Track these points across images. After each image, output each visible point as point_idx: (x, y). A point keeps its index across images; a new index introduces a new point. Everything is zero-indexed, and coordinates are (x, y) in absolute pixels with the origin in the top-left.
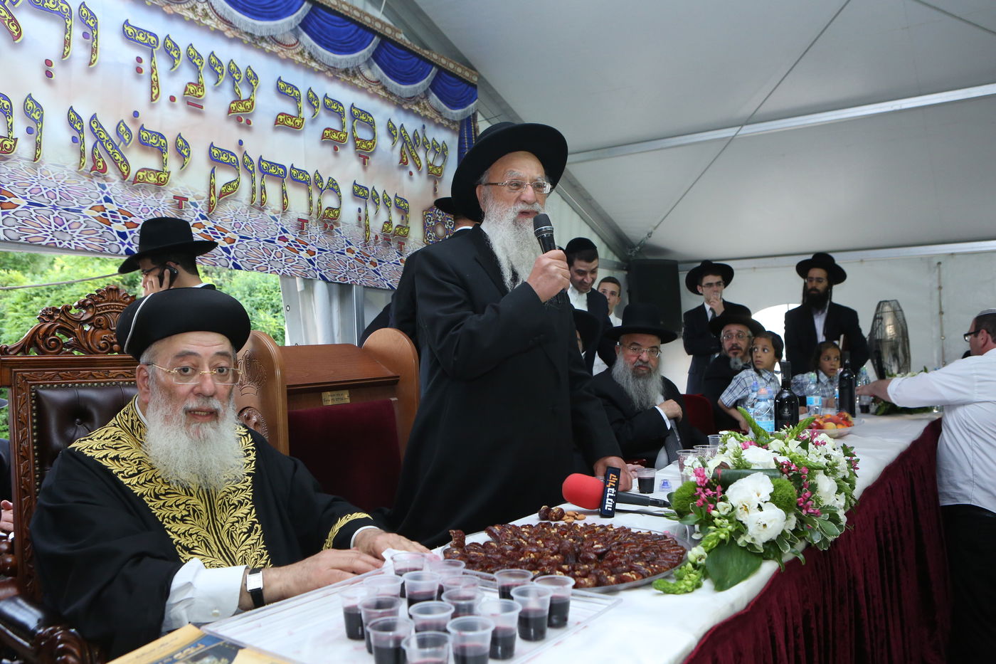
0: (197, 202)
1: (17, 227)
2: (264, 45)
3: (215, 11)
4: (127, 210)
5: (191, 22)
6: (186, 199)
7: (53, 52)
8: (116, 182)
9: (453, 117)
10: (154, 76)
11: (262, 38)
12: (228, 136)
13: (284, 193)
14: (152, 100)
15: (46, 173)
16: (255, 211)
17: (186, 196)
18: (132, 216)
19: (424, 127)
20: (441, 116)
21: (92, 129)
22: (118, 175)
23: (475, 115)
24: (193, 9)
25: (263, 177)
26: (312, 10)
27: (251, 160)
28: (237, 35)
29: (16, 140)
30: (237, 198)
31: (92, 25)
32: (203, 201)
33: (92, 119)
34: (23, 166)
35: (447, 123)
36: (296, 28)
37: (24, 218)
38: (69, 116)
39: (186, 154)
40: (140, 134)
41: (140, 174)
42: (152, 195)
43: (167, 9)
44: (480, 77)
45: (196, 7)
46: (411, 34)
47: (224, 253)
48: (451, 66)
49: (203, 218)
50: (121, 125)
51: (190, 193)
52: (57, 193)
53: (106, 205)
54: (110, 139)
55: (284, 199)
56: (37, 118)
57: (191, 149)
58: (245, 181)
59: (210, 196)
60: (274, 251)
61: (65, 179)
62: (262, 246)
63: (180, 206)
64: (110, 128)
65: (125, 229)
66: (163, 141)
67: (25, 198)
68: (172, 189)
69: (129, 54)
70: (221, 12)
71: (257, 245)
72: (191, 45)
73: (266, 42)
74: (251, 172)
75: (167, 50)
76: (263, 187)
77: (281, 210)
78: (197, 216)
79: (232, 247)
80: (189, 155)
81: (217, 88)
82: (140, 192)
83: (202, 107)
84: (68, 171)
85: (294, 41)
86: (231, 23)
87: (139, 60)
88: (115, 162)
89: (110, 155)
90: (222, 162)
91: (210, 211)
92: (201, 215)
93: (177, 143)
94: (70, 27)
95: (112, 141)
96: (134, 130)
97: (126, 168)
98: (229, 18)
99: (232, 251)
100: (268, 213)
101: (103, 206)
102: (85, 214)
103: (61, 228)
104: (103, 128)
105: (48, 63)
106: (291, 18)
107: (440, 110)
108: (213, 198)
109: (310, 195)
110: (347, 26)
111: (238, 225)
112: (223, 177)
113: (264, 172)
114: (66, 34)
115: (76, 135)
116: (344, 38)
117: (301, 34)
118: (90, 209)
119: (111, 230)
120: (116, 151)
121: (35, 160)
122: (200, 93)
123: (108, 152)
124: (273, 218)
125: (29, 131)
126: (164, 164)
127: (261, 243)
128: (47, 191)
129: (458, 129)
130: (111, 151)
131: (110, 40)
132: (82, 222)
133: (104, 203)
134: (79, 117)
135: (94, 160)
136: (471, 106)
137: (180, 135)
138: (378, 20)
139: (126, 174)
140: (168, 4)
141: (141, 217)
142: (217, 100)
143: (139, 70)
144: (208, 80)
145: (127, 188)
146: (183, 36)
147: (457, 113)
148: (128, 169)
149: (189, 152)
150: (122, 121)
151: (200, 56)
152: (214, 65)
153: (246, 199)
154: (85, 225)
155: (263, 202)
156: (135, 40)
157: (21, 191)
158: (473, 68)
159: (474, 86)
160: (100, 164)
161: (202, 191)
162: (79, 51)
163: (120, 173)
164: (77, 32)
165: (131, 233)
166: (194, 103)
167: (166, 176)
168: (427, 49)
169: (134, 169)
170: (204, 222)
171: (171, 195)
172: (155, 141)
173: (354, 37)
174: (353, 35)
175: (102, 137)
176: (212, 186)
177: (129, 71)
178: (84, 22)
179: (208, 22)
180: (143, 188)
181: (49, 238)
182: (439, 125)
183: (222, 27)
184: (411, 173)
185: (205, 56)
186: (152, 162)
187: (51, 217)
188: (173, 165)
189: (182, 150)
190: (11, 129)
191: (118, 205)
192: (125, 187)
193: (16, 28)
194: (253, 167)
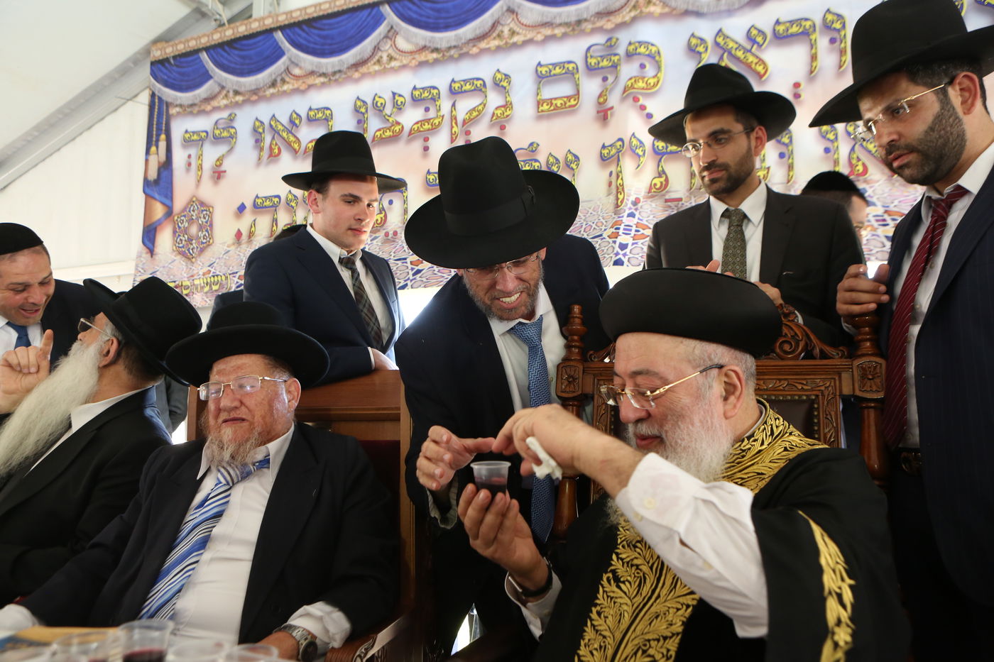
4: (896, 209)
7: (801, 73)
8: (880, 182)
21: (849, 134)
22: (883, 173)
29: (768, 168)
31: (840, 27)
56: (787, 142)
94: (815, 40)
105: (797, 85)
114: (812, 48)
115: (829, 145)
119: (878, 236)
121: (789, 181)
123: (870, 152)
125: (782, 155)
135: (852, 166)
145: (897, 184)
160: (860, 167)
162: (827, 60)
164: (823, 43)
178: (829, 28)
190: (764, 160)
191: (884, 207)
192: (894, 184)
193: (762, 67)
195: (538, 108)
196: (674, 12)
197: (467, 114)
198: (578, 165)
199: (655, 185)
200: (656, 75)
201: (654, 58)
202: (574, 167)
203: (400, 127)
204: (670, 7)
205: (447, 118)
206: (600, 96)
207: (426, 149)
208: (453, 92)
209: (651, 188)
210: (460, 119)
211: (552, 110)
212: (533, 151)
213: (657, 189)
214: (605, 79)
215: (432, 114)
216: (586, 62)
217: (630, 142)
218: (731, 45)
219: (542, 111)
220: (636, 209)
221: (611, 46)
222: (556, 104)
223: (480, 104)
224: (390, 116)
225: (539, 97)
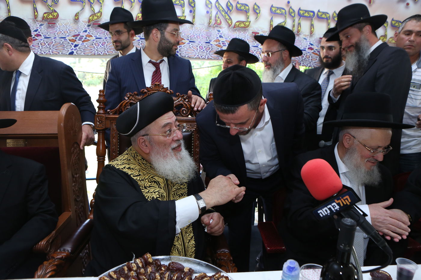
1: (184, 52)
8: (225, 28)
13: (312, 26)
15: (196, 28)
17: (258, 32)
21: (216, 6)
25: (300, 18)
27: (294, 11)
29: (186, 16)
32: (266, 33)
33: (216, 2)
34: (187, 27)
37: (187, 48)
38: (206, 2)
39: (258, 12)
40: (236, 6)
41: (237, 23)
42: (242, 33)
50: (229, 3)
51: (260, 30)
52: (201, 36)
53: (220, 39)
54: (224, 9)
55: (311, 28)
56: (193, 5)
57: (261, 9)
58: (289, 21)
60: (305, 55)
61: (204, 30)
64: (223, 4)
66: (247, 7)
67: (188, 40)
68: (251, 29)
74: (294, 17)
76: (299, 24)
77: (310, 35)
80: (260, 12)
82: (237, 32)
84: (205, 26)
88: (226, 19)
89: (224, 17)
90: (277, 13)
93: (254, 8)
95: (224, 10)
96: (234, 4)
97: (230, 21)
101: (219, 39)
102: (211, 44)
103: (202, 50)
104: (221, 5)
109: (328, 25)
112: (277, 20)
113: (301, 15)
115: (209, 10)
118: (214, 41)
120: (226, 14)
123: (223, 15)
124: (305, 39)
125: (191, 11)
126: (248, 18)
128: (196, 36)
130: (224, 15)
132: (210, 47)
133: (219, 38)
134: (211, 2)
135: (216, 20)
137: (255, 3)
139: (230, 24)
145: (231, 30)
148: (232, 22)
149: (260, 11)
150: (229, 1)
154: (211, 48)
155: (298, 31)
157: (187, 37)
160: (219, 21)
161: (266, 28)
163: (228, 24)
167: (249, 23)
169: (234, 21)
171: (251, 32)
172: (243, 8)
175: (220, 9)
176: (271, 26)
180: (238, 30)
181: (197, 55)
184: (408, 4)
186: (242, 18)
187: (198, 46)
188: (252, 18)
189: (256, 11)
190: (184, 12)
191: (225, 38)
192: (230, 30)
194: (295, 14)
213: (139, 18)
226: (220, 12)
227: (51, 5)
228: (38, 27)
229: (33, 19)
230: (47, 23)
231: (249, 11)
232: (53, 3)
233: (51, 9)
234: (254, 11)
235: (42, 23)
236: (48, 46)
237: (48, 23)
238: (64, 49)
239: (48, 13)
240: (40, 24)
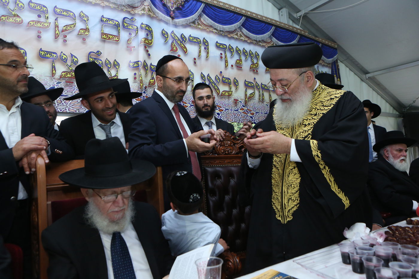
0: (241, 101)
2: (260, 43)
3: (244, 34)
4: (219, 105)
5: (237, 39)
6: (238, 100)
7: (196, 55)
9: (329, 62)
10: (226, 59)
11: (260, 41)
12: (250, 77)
13: (270, 95)
14: (226, 67)
16: (261, 103)
18: (221, 107)
19: (318, 67)
20: (324, 62)
21: (208, 79)
23: (337, 60)
24: (237, 34)
26: (275, 29)
27: (258, 85)
28: (251, 41)
30: (254, 99)
31: (207, 45)
32: (243, 100)
33: (208, 76)
34: (189, 93)
35: (326, 64)
36: (270, 36)
37: (190, 110)
38: (201, 75)
39: (237, 84)
40: (222, 79)
41: (223, 92)
42: (227, 99)
43: (229, 36)
44: (338, 45)
45: (238, 34)
46: (310, 32)
47: (251, 118)
48: (327, 42)
49: (244, 106)
50: (217, 77)
51: (239, 98)
54: (214, 82)
55: (270, 97)
57: (239, 82)
58: (257, 92)
59: (246, 98)
62: (263, 115)
63: (236, 103)
64: (213, 78)
65: (219, 112)
66: (230, 81)
67: (189, 104)
68: (233, 97)
69: (218, 52)
70: (245, 34)
71: (261, 115)
72: (237, 46)
73: (261, 42)
74: (259, 89)
75: (230, 49)
76: (263, 94)
77: (269, 102)
78: (242, 106)
79: (253, 116)
81: (246, 60)
82: (223, 99)
83: (242, 68)
85: (270, 41)
86: (249, 37)
87: (221, 54)
88: (215, 89)
90: (249, 86)
91: (246, 104)
92: (243, 105)
93: (234, 81)
94: (201, 46)
96: (221, 78)
98: (248, 36)
99: (253, 118)
100: (265, 103)
104: (211, 78)
105: (195, 59)
106: (269, 33)
107: (323, 60)
108: (246, 99)
110: (288, 33)
111: (255, 108)
112: (250, 91)
113: (263, 89)
114: (199, 49)
116: (288, 37)
117: (272, 38)
120: (215, 85)
122: (241, 63)
123: (213, 86)
124: (267, 105)
126: (231, 89)
127: (263, 114)
129: (331, 66)
131: (212, 49)
134: (204, 76)
136: (335, 57)
137: (235, 78)
138: (299, 29)
139: (219, 93)
140: (229, 34)
141: (224, 107)
142: (246, 65)
143: (221, 57)
144: (243, 58)
145: (219, 98)
146: (234, 44)
147: (330, 60)
148: (219, 91)
149: (238, 84)
150: (217, 75)
151: (240, 50)
152: (245, 52)
153: (257, 99)
155: (263, 99)
156: (220, 48)
157: (188, 102)
158: (335, 42)
159: (336, 49)
161: (243, 97)
162: (203, 54)
163: (217, 93)
164: (203, 48)
165: (221, 113)
166: (239, 66)
167: (231, 93)
168: (317, 37)
169: (221, 91)
170: (244, 108)
171: (233, 99)
172: (227, 81)
173: (290, 37)
174: (290, 36)
176: (246, 95)
177: (219, 58)
178: (204, 44)
179: (242, 38)
180: (224, 97)
182: (324, 66)
183: (246, 39)
185: (241, 49)
186: (226, 88)
188: (233, 89)
189: (236, 83)
193: (185, 49)
194: (259, 87)
195: (102, 36)
196: (157, 18)
197: (64, 27)
198: (119, 67)
199: (151, 82)
200: (151, 40)
201: (151, 33)
202: (118, 68)
203: (21, 19)
204: (156, 15)
205: (52, 25)
206: (128, 40)
207: (39, 37)
208: (55, 12)
209: (150, 83)
210: (61, 28)
211: (107, 39)
212: (98, 55)
214: (130, 34)
215: (42, 19)
216: (123, 24)
217: (144, 64)
218: (176, 38)
219: (103, 38)
220: (146, 90)
221: (133, 21)
222: (110, 37)
223: (72, 24)
224: (13, 11)
225: (102, 31)
226: (211, 83)
227: (70, 66)
228: (55, 85)
229: (51, 77)
230: (64, 81)
231: (231, 84)
232: (72, 64)
233: (70, 68)
234: (235, 83)
235: (59, 81)
236: (64, 104)
237: (66, 82)
238: (81, 108)
239: (67, 72)
240: (57, 82)
